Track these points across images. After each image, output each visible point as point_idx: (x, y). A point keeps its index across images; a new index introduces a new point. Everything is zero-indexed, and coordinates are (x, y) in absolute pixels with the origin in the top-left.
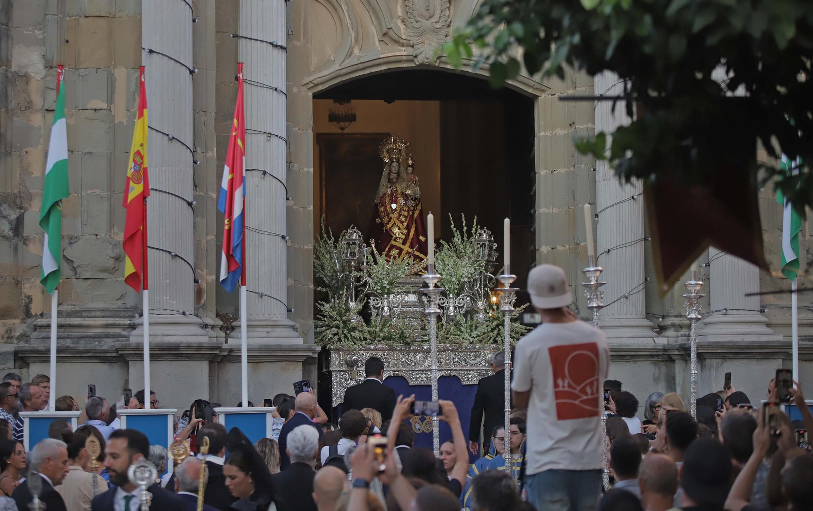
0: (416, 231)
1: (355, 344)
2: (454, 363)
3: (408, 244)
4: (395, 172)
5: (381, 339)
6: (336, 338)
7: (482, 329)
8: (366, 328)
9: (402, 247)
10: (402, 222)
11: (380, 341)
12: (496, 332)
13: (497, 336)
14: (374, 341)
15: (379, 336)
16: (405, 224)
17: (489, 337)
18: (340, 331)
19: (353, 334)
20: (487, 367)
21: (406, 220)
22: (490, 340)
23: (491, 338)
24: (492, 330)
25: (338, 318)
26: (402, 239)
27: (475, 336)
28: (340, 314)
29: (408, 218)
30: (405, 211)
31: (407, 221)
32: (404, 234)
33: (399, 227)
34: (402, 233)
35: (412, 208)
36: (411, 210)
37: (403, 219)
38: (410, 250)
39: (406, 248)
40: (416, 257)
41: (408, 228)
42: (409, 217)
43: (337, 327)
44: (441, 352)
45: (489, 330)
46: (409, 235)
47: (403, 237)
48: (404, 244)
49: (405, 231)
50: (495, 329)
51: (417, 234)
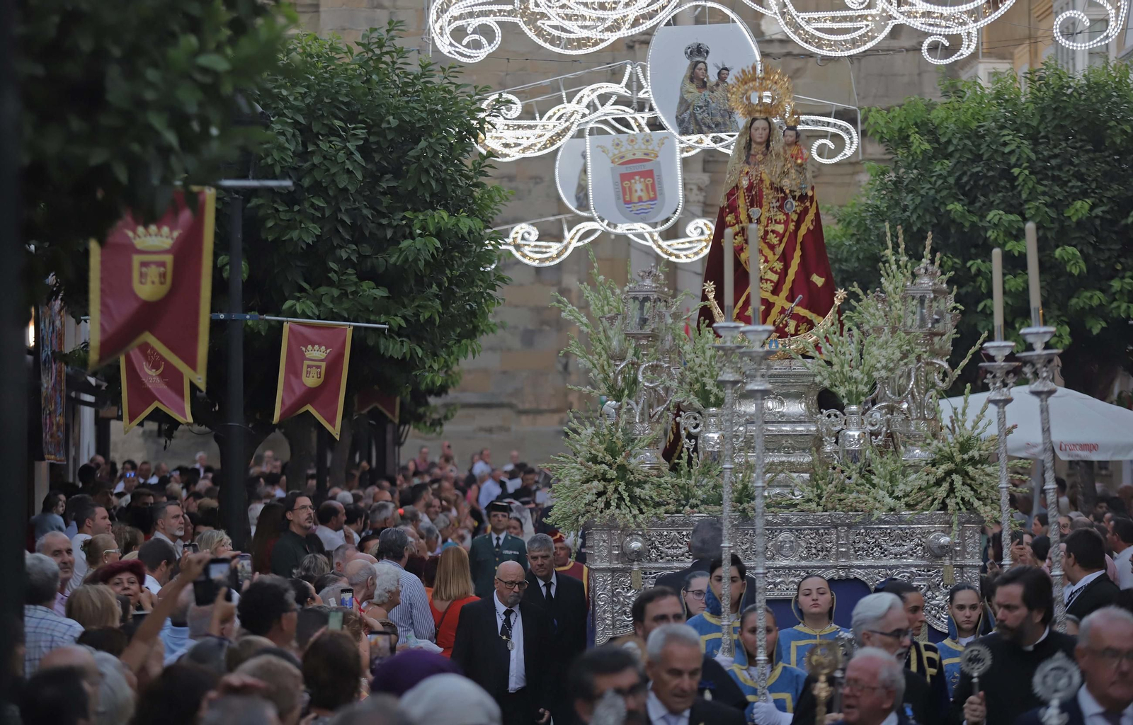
0: (802, 264)
1: (641, 512)
2: (856, 552)
3: (785, 292)
4: (759, 140)
5: (699, 503)
6: (601, 503)
7: (914, 480)
8: (668, 479)
9: (772, 299)
10: (772, 247)
11: (697, 506)
12: (946, 485)
13: (947, 497)
14: (684, 506)
15: (694, 496)
16: (780, 250)
17: (930, 498)
18: (611, 487)
19: (637, 491)
20: (928, 560)
21: (781, 241)
22: (932, 503)
23: (934, 500)
24: (938, 483)
25: (608, 458)
26: (772, 281)
27: (900, 494)
28: (612, 451)
29: (785, 240)
30: (779, 223)
31: (783, 245)
32: (776, 272)
33: (766, 257)
34: (771, 269)
35: (795, 217)
36: (792, 221)
37: (775, 241)
38: (788, 305)
39: (780, 301)
40: (800, 319)
41: (785, 258)
42: (787, 234)
43: (604, 478)
44: (828, 529)
45: (932, 482)
46: (786, 274)
47: (775, 278)
48: (776, 291)
49: (779, 266)
50: (943, 479)
51: (805, 270)
